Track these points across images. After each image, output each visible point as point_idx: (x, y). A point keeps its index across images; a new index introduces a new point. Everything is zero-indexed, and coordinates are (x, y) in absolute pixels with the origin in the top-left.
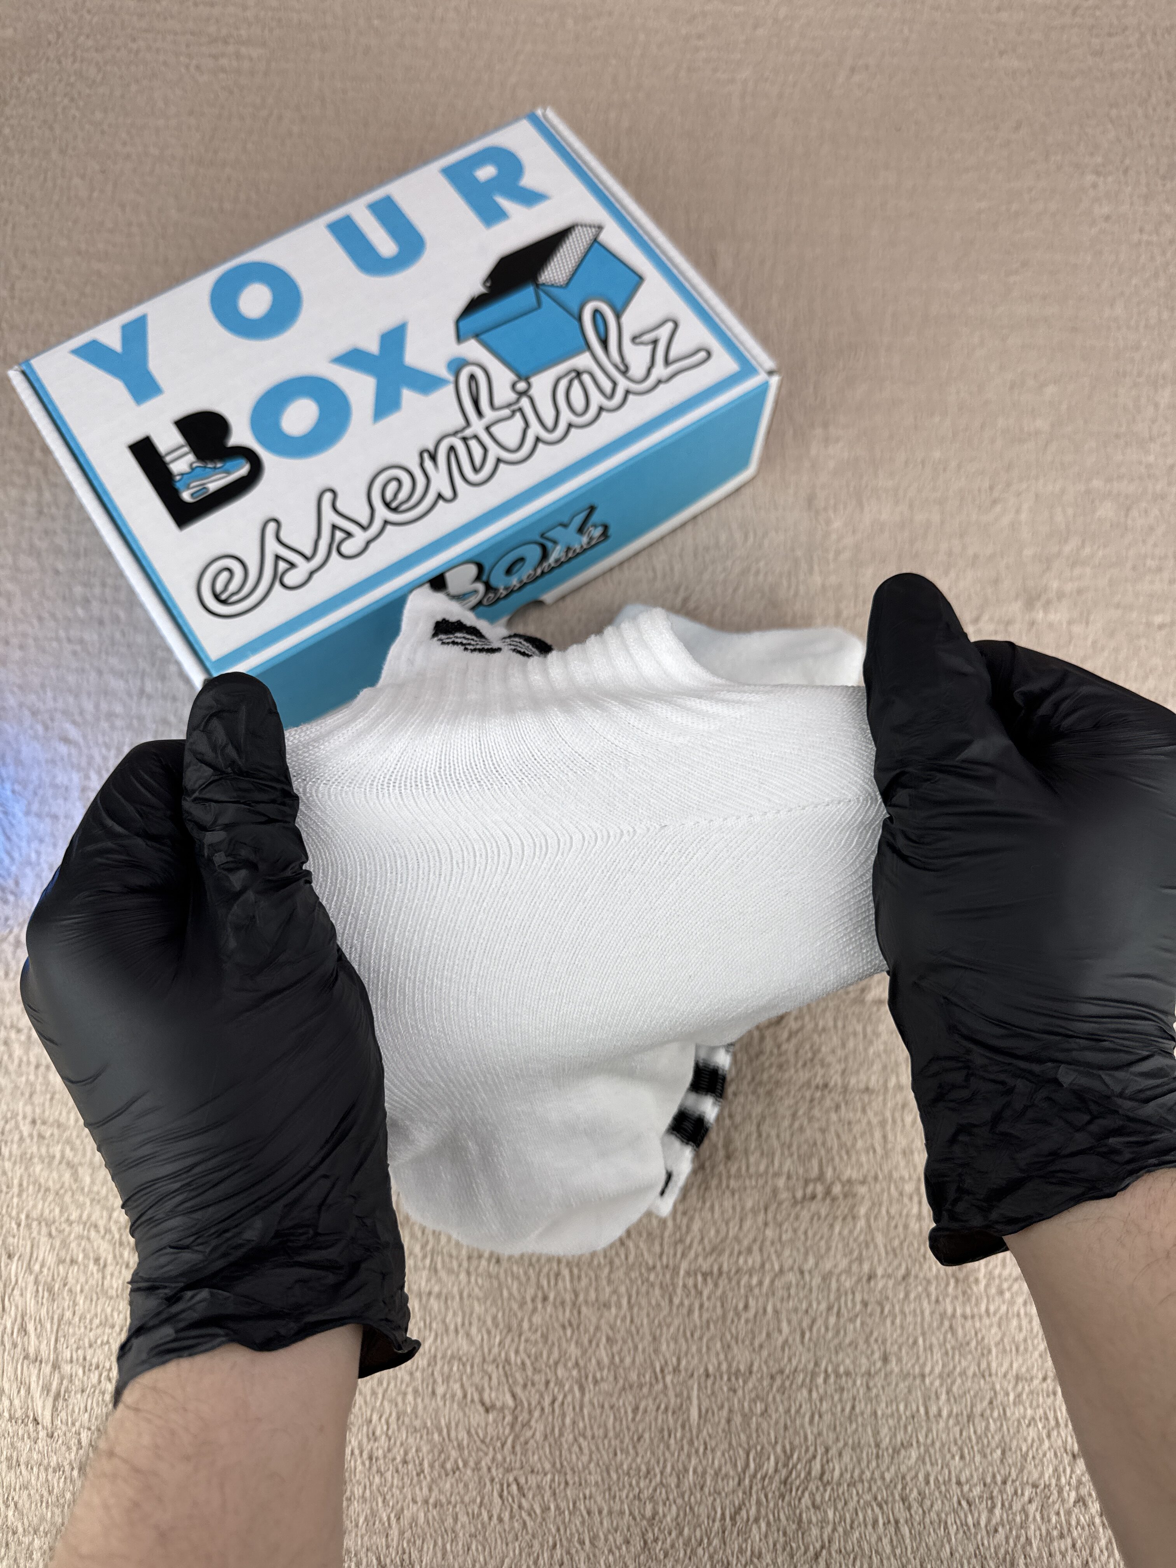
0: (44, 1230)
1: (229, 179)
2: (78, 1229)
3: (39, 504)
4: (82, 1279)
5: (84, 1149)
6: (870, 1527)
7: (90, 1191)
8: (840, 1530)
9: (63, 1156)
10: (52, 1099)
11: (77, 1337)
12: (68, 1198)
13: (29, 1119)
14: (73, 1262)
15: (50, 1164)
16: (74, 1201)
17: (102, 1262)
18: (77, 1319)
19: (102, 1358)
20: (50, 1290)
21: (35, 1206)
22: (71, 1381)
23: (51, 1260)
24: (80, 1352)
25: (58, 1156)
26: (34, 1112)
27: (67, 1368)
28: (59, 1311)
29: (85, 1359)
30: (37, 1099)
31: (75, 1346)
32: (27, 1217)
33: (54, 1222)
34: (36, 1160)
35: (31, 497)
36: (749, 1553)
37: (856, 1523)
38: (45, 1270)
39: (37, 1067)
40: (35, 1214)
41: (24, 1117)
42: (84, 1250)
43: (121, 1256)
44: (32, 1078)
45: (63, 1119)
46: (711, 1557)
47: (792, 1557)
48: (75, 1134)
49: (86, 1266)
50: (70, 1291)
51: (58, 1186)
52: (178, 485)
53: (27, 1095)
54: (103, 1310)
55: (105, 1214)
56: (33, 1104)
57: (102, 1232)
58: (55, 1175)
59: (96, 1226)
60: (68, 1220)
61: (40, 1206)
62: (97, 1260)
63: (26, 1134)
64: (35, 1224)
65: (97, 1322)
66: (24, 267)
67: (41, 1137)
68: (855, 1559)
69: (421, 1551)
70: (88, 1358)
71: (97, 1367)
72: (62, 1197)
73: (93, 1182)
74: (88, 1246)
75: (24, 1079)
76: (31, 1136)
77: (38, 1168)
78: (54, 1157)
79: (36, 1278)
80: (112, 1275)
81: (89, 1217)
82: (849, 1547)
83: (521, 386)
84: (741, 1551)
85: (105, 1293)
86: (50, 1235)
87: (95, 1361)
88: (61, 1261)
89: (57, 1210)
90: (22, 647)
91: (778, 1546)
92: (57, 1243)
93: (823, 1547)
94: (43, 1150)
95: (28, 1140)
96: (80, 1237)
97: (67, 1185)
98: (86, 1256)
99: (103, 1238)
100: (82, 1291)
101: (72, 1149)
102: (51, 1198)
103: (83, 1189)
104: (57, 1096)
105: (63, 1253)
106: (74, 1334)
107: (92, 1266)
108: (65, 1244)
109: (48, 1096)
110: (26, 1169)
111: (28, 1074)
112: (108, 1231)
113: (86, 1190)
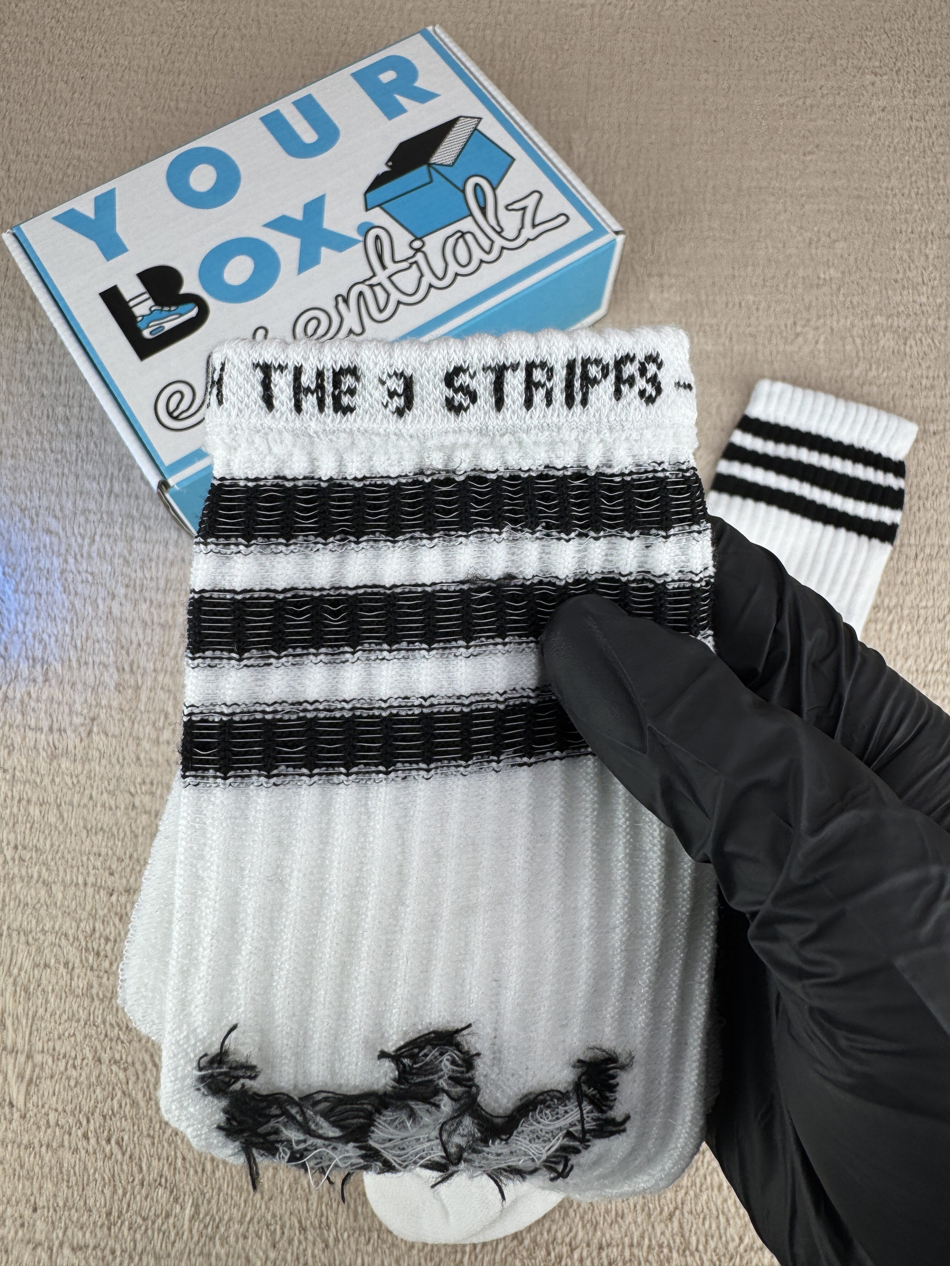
0: (23, 939)
1: (183, 85)
2: (51, 938)
3: (28, 341)
4: (54, 981)
5: (58, 870)
6: (716, 1190)
7: (62, 905)
8: (692, 1193)
9: (40, 876)
10: (31, 827)
11: (49, 1030)
12: (43, 912)
13: (12, 845)
14: (46, 966)
15: (28, 883)
16: (49, 915)
17: (70, 965)
18: (48, 1015)
19: (68, 1048)
20: (26, 990)
21: (15, 919)
22: (42, 1068)
23: (27, 964)
24: (51, 1044)
25: (36, 876)
26: (16, 838)
27: (38, 1058)
28: (33, 1009)
29: (54, 1049)
30: (18, 829)
31: (46, 1039)
32: (9, 928)
33: (31, 932)
34: (17, 879)
35: (22, 336)
36: (614, 1212)
37: (704, 1187)
38: (23, 973)
39: (20, 801)
40: (15, 925)
41: (8, 844)
42: (55, 956)
43: (87, 960)
44: (15, 810)
45: (40, 845)
46: (582, 1218)
47: (649, 1215)
48: (50, 858)
49: (57, 969)
50: (43, 990)
51: (35, 901)
52: (140, 325)
53: (11, 825)
54: (71, 1007)
55: (74, 924)
56: (15, 832)
57: (71, 939)
58: (33, 892)
59: (66, 935)
60: (43, 930)
61: (19, 918)
62: (66, 964)
63: (8, 858)
64: (14, 934)
65: (65, 1017)
66: (18, 153)
67: (22, 859)
68: (704, 1219)
69: (336, 1213)
70: (57, 1048)
71: (65, 1056)
72: (38, 911)
73: (64, 898)
74: (59, 952)
75: (8, 811)
76: (13, 859)
77: (18, 887)
78: (32, 877)
79: (15, 980)
80: (79, 977)
81: (61, 928)
82: (699, 1209)
83: (417, 244)
84: (607, 1212)
85: (72, 992)
86: (27, 943)
87: (62, 1051)
88: (36, 965)
89: (34, 922)
90: (12, 456)
91: (638, 1207)
92: (33, 949)
93: (676, 1208)
94: (24, 871)
95: (11, 863)
96: (52, 944)
97: (42, 900)
98: (57, 961)
99: (72, 945)
100: (53, 991)
101: (47, 869)
102: (29, 911)
103: (56, 904)
104: (36, 825)
105: (37, 959)
106: (46, 1028)
107: (62, 970)
108: (39, 951)
109: (28, 825)
110: (9, 886)
111: (12, 807)
112: (76, 939)
113: (59, 904)
